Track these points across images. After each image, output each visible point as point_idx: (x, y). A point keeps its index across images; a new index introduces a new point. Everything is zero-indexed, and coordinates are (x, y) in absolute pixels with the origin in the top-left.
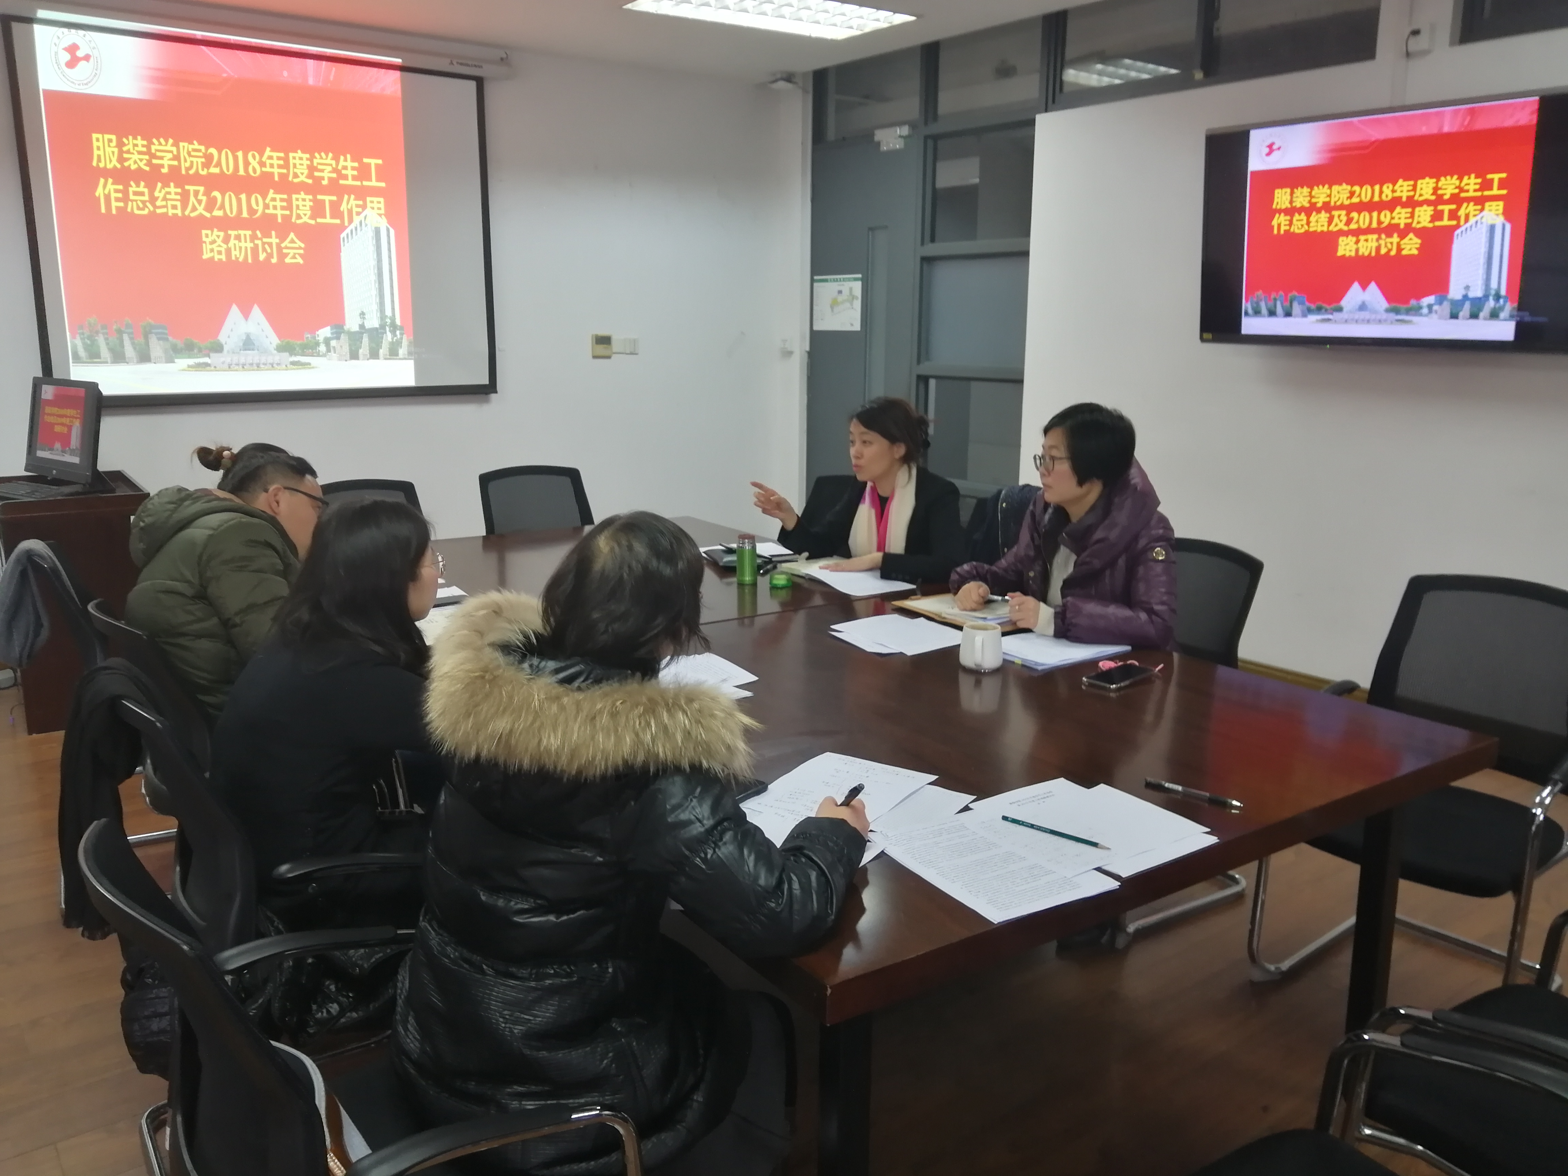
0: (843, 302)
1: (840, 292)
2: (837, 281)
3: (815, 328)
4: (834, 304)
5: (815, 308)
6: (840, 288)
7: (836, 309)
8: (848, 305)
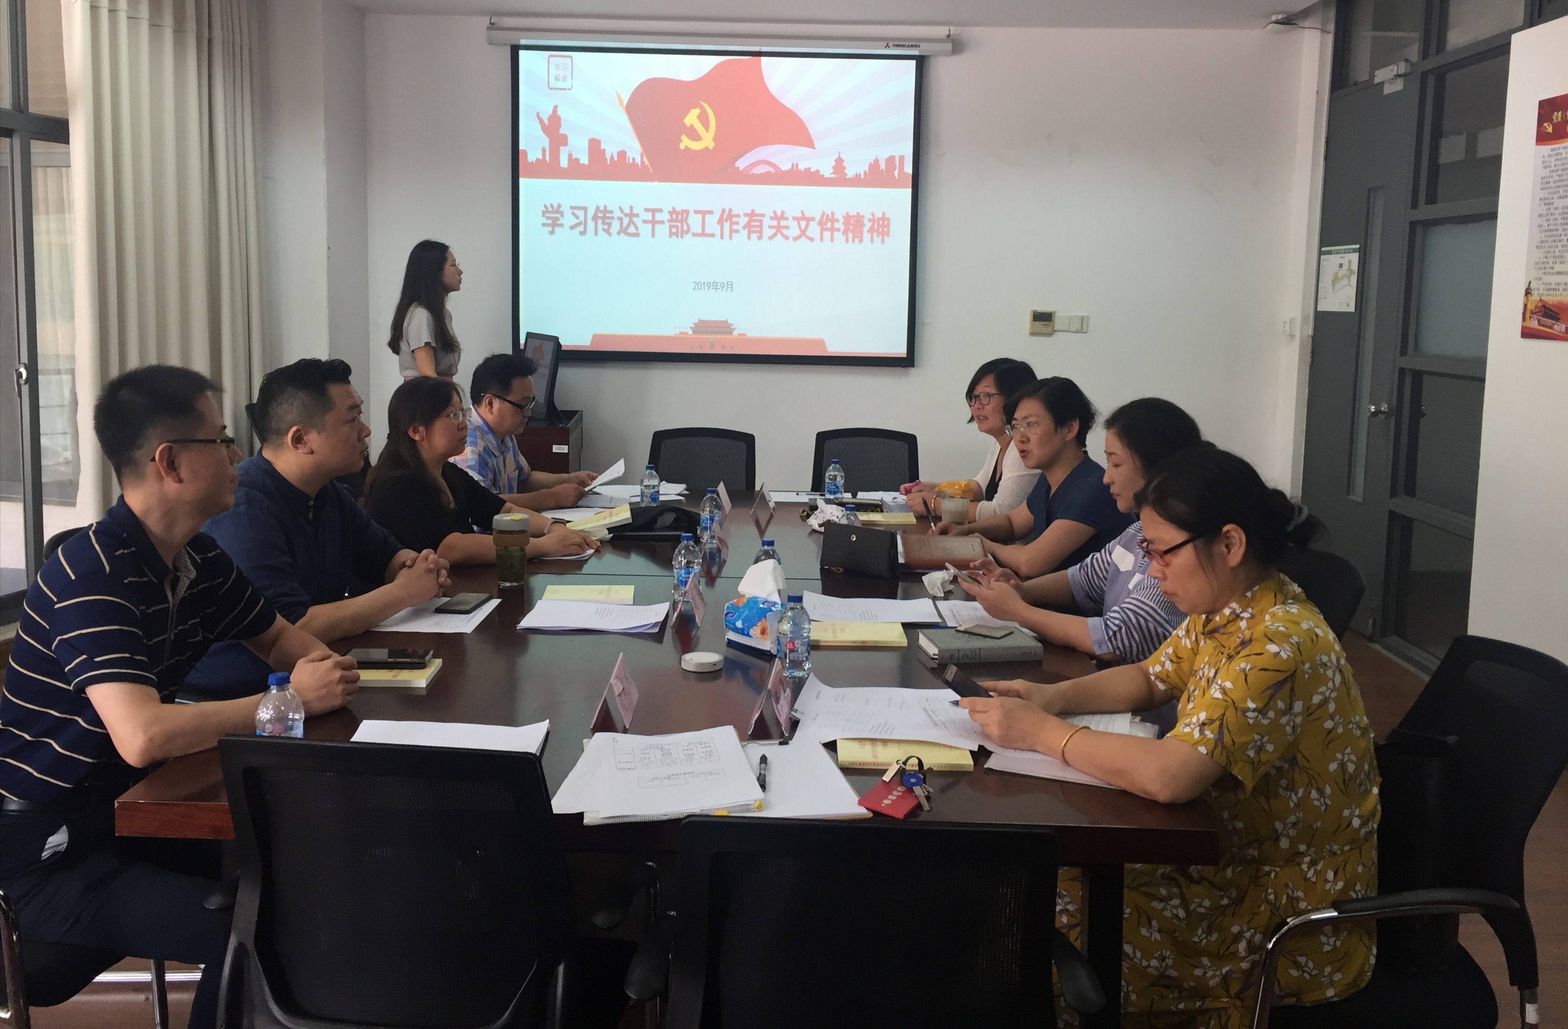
0: (1342, 278)
1: (1341, 266)
2: (1339, 253)
3: (1319, 309)
4: (1336, 280)
5: (1320, 284)
6: (1341, 261)
7: (1337, 286)
8: (1345, 281)
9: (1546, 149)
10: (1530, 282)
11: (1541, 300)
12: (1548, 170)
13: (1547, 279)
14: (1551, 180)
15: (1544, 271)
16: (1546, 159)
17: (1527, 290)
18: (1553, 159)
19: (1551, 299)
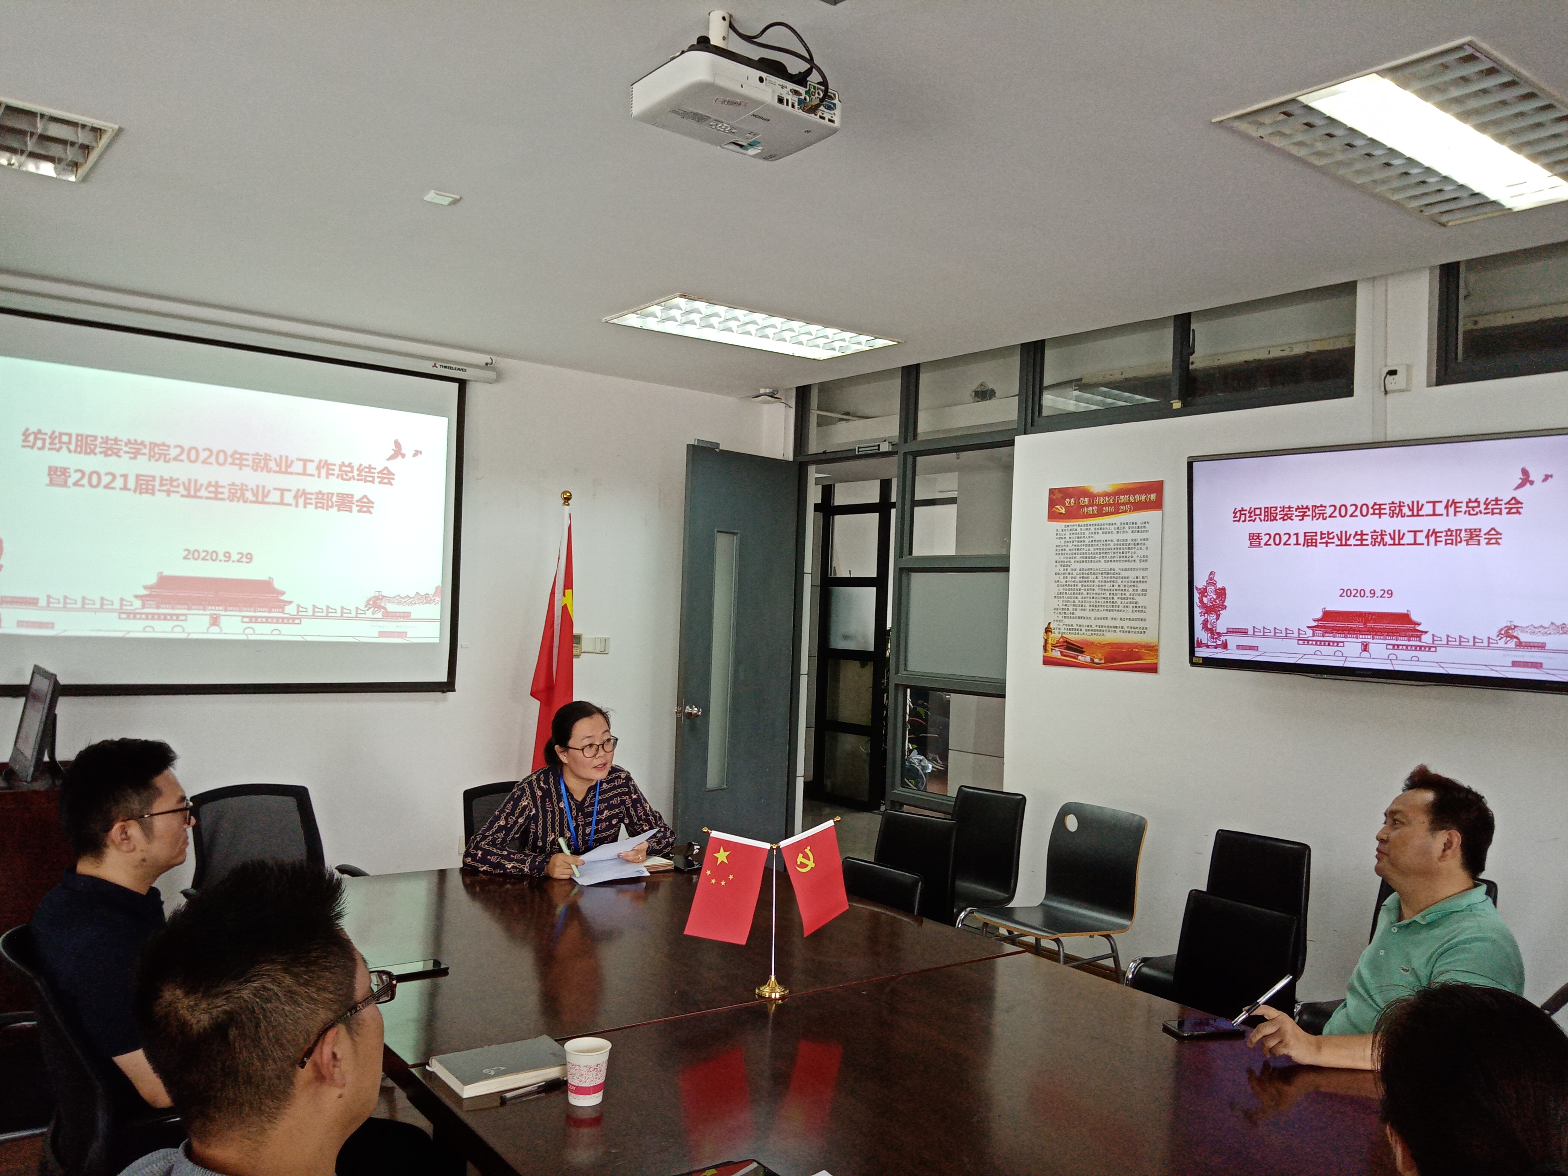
9: (1060, 525)
10: (1049, 623)
11: (1062, 637)
12: (1063, 541)
13: (1067, 621)
14: (1067, 549)
15: (1064, 615)
16: (1061, 532)
17: (1046, 628)
18: (1068, 533)
19: (1073, 637)
